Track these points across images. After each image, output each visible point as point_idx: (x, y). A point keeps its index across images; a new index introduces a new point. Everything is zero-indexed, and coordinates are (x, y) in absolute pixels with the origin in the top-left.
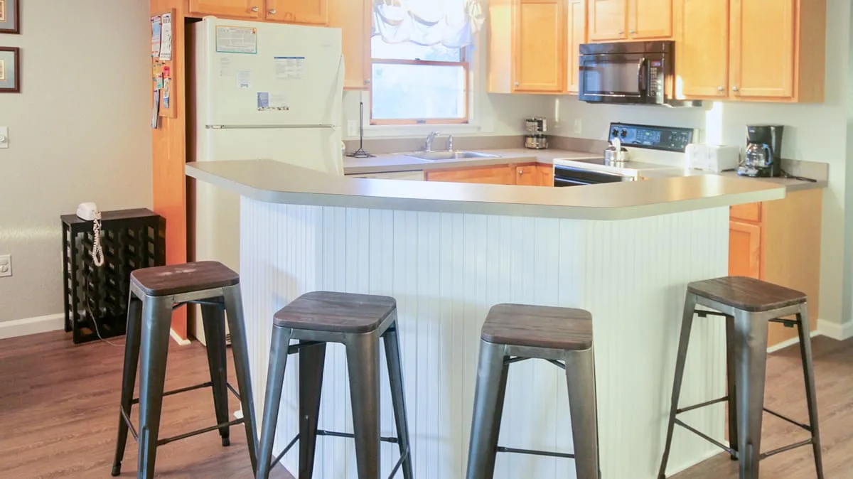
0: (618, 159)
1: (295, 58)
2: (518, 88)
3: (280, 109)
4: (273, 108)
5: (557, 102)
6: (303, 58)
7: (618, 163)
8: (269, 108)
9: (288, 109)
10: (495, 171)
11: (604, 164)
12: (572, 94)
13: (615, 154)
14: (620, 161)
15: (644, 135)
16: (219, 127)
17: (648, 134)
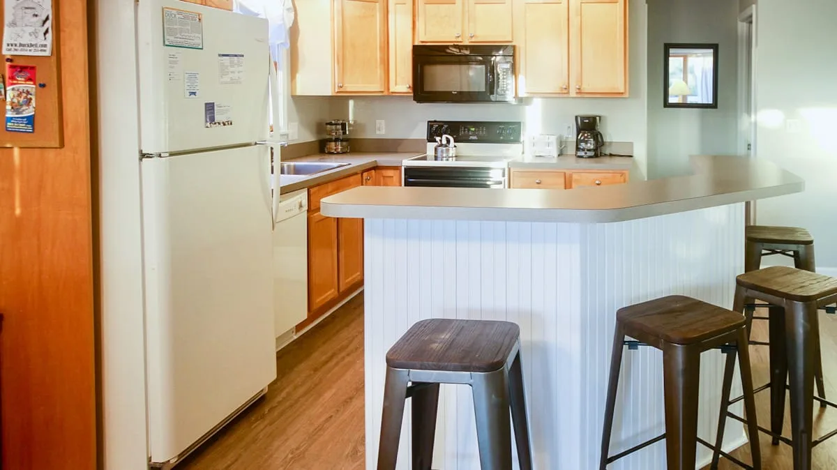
0: (450, 155)
1: (236, 56)
2: (341, 90)
3: (224, 125)
4: (219, 123)
5: (351, 103)
6: (243, 56)
7: (451, 159)
8: (215, 123)
9: (231, 124)
10: (352, 179)
11: (426, 160)
12: (394, 94)
13: (448, 150)
14: (452, 157)
15: (469, 130)
16: (168, 155)
17: (473, 129)
